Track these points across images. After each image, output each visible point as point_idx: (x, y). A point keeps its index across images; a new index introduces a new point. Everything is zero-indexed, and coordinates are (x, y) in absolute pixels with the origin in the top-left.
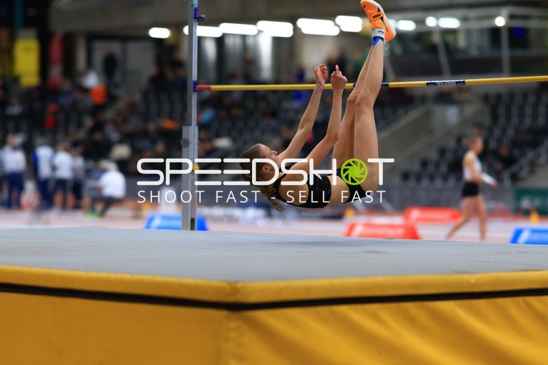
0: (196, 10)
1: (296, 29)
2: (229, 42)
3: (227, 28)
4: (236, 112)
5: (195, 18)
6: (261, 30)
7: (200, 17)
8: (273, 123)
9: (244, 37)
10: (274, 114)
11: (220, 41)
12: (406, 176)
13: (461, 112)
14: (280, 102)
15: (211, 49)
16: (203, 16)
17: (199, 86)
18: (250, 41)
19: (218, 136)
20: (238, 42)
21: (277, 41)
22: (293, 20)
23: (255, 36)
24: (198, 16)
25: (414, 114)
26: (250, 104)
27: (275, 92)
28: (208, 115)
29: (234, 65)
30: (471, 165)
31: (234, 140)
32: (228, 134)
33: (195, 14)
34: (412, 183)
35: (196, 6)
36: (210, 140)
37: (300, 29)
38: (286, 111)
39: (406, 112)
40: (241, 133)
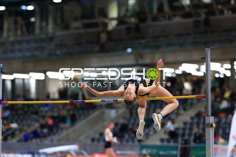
0: (1, 69)
1: (46, 76)
2: (17, 81)
3: (16, 76)
4: (20, 112)
5: (1, 72)
6: (31, 76)
7: (3, 72)
8: (35, 117)
9: (23, 79)
10: (36, 113)
11: (13, 81)
12: (93, 140)
13: (117, 112)
14: (39, 108)
15: (9, 85)
16: (5, 71)
17: (2, 102)
18: (26, 81)
19: (12, 122)
20: (21, 81)
21: (38, 81)
22: (45, 72)
23: (28, 79)
24: (2, 71)
25: (97, 113)
26: (26, 109)
27: (37, 104)
28: (7, 114)
29: (19, 92)
30: (108, 134)
31: (19, 124)
32: (16, 122)
33: (1, 70)
34: (96, 143)
35: (2, 67)
36: (8, 124)
37: (48, 76)
38: (42, 112)
39: (93, 112)
40: (22, 121)
